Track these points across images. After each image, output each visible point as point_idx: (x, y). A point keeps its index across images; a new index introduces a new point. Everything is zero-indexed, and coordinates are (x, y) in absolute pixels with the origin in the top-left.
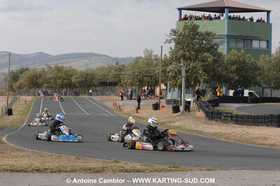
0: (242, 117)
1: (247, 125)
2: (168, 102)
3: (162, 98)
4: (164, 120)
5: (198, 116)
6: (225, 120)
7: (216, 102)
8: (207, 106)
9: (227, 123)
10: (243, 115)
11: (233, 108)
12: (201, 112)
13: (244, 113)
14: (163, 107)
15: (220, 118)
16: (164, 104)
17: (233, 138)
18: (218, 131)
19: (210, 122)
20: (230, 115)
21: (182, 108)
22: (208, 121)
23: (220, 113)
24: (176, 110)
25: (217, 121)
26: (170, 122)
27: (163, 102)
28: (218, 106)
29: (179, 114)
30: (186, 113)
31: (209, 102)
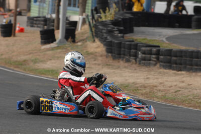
0: (181, 54)
1: (189, 70)
2: (32, 22)
3: (20, 14)
4: (23, 58)
5: (91, 50)
6: (144, 59)
7: (127, 24)
8: (110, 32)
9: (149, 65)
10: (181, 51)
11: (162, 36)
12: (98, 43)
13: (183, 48)
14: (22, 30)
15: (136, 56)
16: (24, 26)
17: (160, 94)
18: (131, 80)
19: (116, 63)
20: (154, 50)
21: (59, 34)
22: (111, 61)
23: (136, 46)
24: (48, 37)
25: (128, 61)
26: (35, 61)
27: (21, 22)
28: (131, 31)
29: (53, 45)
30: (68, 44)
31: (115, 23)
